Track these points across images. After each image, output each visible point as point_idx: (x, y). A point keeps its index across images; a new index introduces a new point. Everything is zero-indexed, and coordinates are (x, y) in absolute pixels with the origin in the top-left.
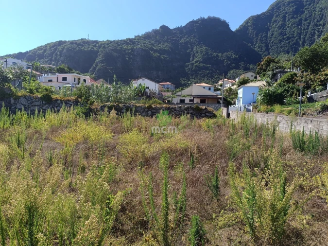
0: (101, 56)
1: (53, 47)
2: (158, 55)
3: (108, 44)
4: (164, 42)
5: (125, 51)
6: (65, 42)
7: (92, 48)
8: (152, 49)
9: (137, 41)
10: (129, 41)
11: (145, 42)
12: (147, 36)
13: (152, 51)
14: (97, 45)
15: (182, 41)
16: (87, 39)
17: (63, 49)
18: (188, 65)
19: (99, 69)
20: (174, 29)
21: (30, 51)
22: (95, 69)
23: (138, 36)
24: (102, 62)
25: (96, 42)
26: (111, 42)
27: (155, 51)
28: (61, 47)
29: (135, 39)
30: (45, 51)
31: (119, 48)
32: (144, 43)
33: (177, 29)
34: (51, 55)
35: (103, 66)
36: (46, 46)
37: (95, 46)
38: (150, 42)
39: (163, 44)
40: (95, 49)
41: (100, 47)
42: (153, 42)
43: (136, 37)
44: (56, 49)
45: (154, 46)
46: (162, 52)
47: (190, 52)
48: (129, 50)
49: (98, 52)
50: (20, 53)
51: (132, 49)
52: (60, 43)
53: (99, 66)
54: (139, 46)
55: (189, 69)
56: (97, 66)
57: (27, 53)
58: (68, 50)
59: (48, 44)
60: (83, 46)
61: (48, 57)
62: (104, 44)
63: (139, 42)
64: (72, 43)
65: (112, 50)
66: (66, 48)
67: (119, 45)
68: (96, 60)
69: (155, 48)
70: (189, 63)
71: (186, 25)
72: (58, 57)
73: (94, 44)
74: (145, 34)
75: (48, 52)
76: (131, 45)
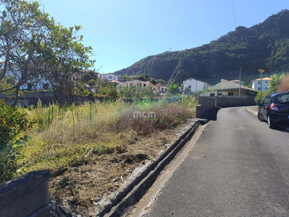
0: (180, 63)
1: (144, 61)
2: (234, 55)
3: (186, 53)
4: (241, 42)
5: (201, 56)
6: (153, 56)
7: (173, 58)
8: (227, 51)
9: (212, 46)
10: (206, 47)
11: (220, 45)
12: (223, 40)
13: (227, 52)
14: (177, 55)
15: (261, 37)
16: (169, 51)
17: (151, 62)
18: (269, 60)
19: (178, 75)
20: (251, 28)
21: (130, 67)
22: (175, 74)
23: (214, 41)
24: (181, 68)
25: (177, 52)
26: (189, 50)
27: (231, 52)
28: (150, 61)
29: (210, 44)
30: (139, 65)
31: (195, 54)
32: (219, 47)
33: (256, 27)
34: (143, 68)
35: (182, 71)
36: (140, 62)
37: (175, 56)
38: (225, 44)
39: (239, 44)
40: (175, 58)
41: (179, 56)
42: (228, 44)
43: (211, 42)
44: (146, 63)
45: (230, 48)
46: (237, 52)
47: (271, 47)
48: (204, 55)
49: (178, 60)
50: (124, 70)
51: (208, 54)
52: (150, 58)
53: (179, 72)
54: (215, 50)
55: (271, 64)
56: (176, 72)
57: (128, 68)
58: (155, 62)
59: (141, 60)
60: (166, 57)
61: (141, 70)
62: (183, 53)
63: (214, 46)
64: (158, 56)
65: (190, 57)
66: (153, 61)
67: (195, 52)
68: (177, 68)
69: (230, 49)
70: (269, 59)
71: (265, 21)
72: (148, 69)
73: (175, 54)
74: (220, 38)
75: (141, 66)
76: (206, 50)
